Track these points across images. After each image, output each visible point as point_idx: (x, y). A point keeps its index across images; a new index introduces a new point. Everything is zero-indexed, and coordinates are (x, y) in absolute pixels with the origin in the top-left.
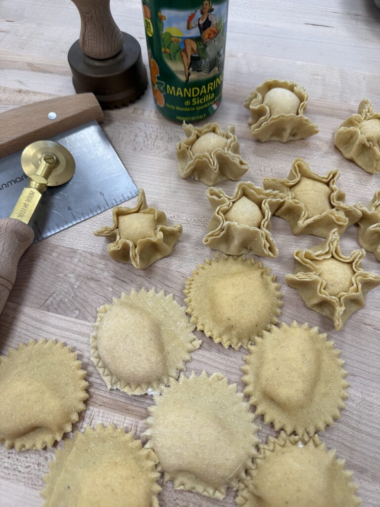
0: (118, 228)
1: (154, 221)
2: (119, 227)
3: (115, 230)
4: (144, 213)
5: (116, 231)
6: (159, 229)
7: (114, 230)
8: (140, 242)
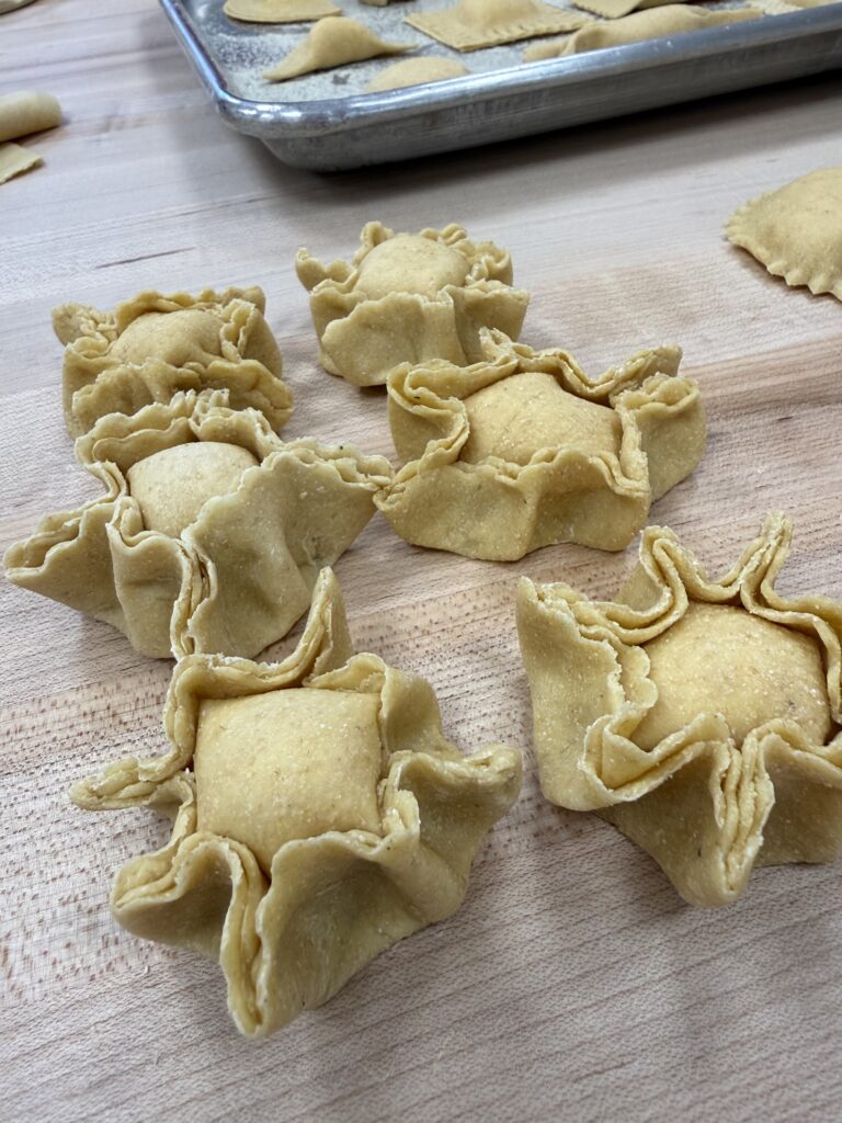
0: (191, 765)
1: (374, 730)
2: (196, 765)
3: (177, 779)
4: (331, 688)
5: (181, 784)
6: (397, 771)
7: (169, 778)
8: (291, 860)
